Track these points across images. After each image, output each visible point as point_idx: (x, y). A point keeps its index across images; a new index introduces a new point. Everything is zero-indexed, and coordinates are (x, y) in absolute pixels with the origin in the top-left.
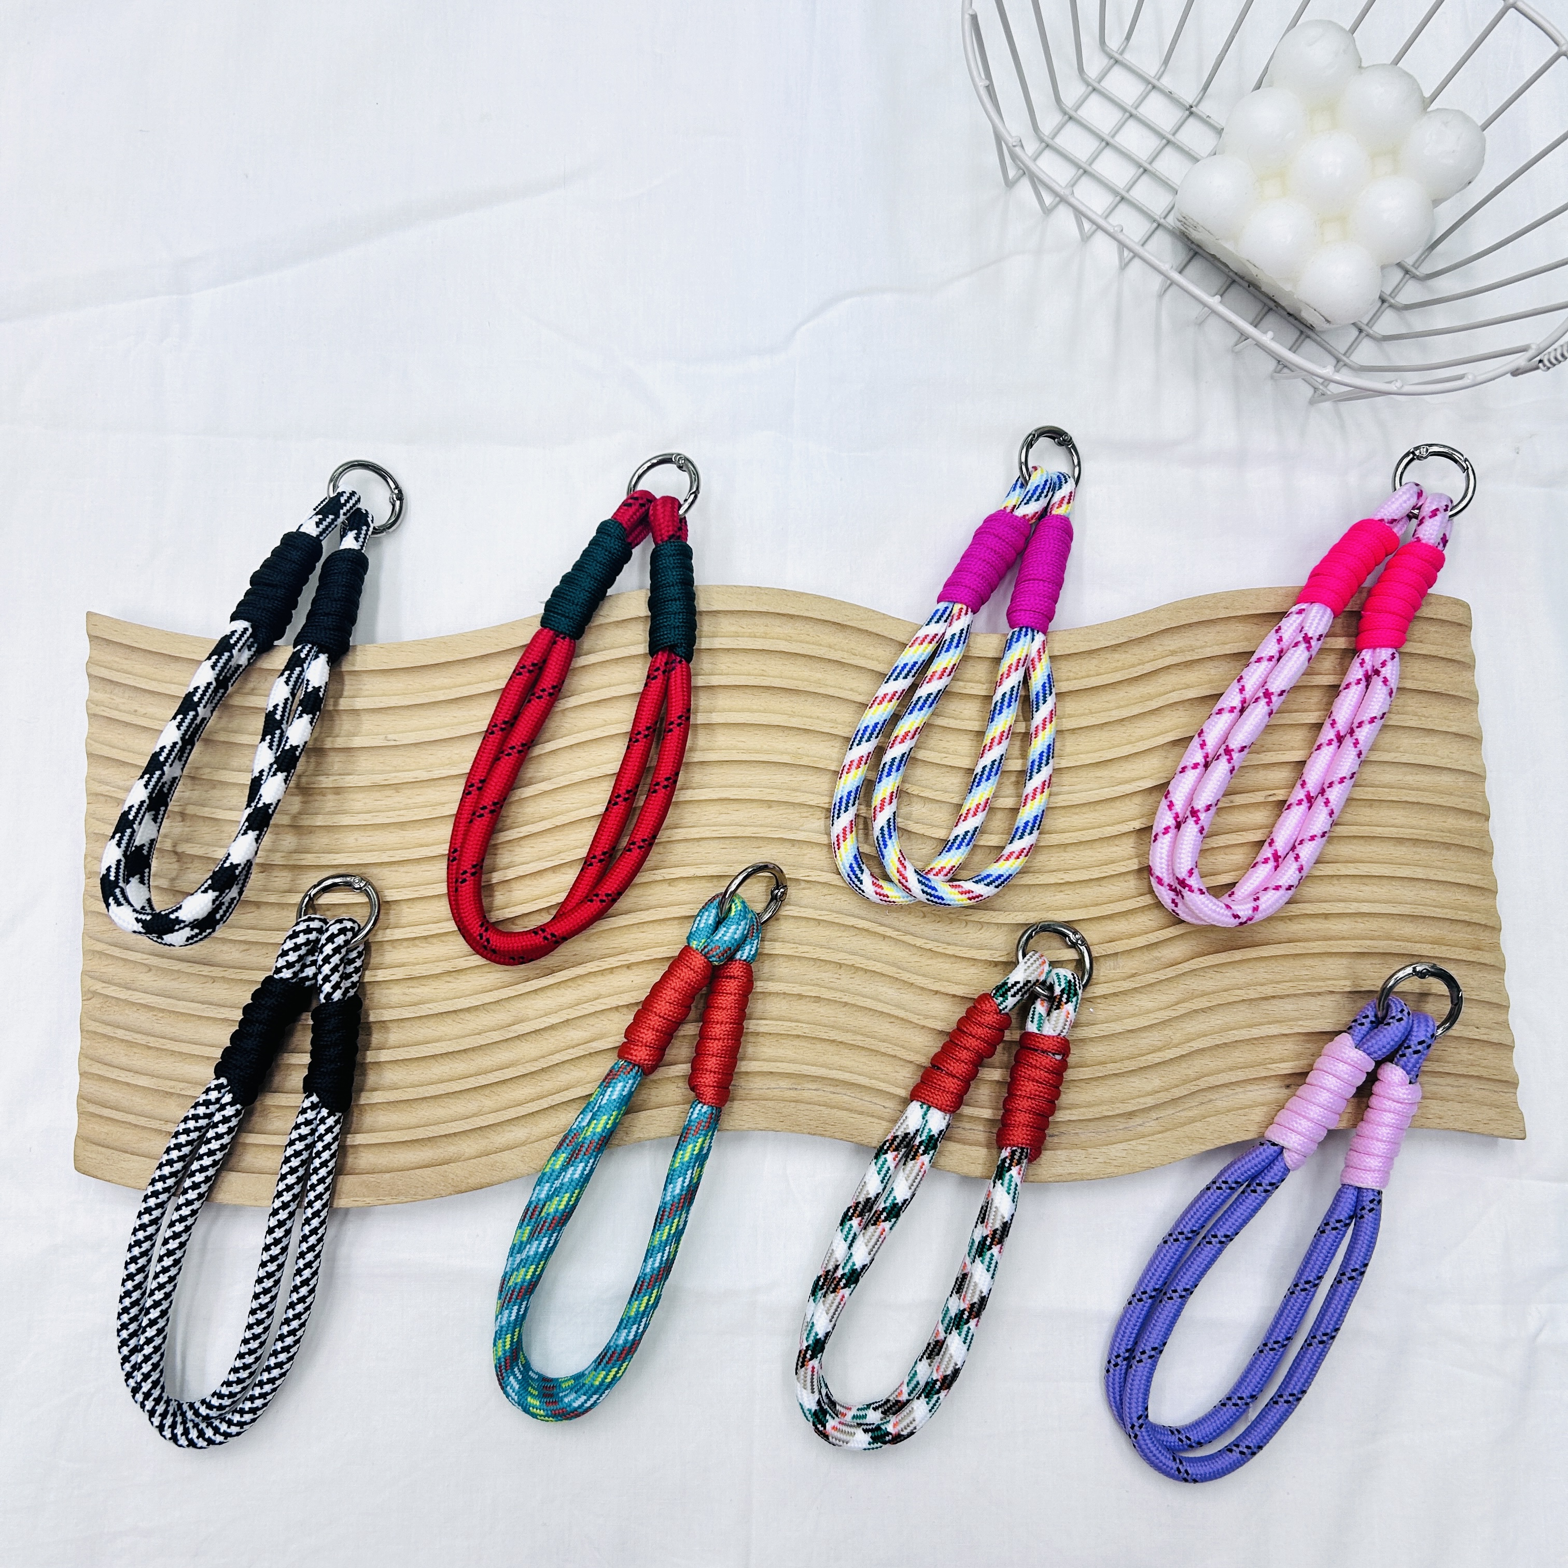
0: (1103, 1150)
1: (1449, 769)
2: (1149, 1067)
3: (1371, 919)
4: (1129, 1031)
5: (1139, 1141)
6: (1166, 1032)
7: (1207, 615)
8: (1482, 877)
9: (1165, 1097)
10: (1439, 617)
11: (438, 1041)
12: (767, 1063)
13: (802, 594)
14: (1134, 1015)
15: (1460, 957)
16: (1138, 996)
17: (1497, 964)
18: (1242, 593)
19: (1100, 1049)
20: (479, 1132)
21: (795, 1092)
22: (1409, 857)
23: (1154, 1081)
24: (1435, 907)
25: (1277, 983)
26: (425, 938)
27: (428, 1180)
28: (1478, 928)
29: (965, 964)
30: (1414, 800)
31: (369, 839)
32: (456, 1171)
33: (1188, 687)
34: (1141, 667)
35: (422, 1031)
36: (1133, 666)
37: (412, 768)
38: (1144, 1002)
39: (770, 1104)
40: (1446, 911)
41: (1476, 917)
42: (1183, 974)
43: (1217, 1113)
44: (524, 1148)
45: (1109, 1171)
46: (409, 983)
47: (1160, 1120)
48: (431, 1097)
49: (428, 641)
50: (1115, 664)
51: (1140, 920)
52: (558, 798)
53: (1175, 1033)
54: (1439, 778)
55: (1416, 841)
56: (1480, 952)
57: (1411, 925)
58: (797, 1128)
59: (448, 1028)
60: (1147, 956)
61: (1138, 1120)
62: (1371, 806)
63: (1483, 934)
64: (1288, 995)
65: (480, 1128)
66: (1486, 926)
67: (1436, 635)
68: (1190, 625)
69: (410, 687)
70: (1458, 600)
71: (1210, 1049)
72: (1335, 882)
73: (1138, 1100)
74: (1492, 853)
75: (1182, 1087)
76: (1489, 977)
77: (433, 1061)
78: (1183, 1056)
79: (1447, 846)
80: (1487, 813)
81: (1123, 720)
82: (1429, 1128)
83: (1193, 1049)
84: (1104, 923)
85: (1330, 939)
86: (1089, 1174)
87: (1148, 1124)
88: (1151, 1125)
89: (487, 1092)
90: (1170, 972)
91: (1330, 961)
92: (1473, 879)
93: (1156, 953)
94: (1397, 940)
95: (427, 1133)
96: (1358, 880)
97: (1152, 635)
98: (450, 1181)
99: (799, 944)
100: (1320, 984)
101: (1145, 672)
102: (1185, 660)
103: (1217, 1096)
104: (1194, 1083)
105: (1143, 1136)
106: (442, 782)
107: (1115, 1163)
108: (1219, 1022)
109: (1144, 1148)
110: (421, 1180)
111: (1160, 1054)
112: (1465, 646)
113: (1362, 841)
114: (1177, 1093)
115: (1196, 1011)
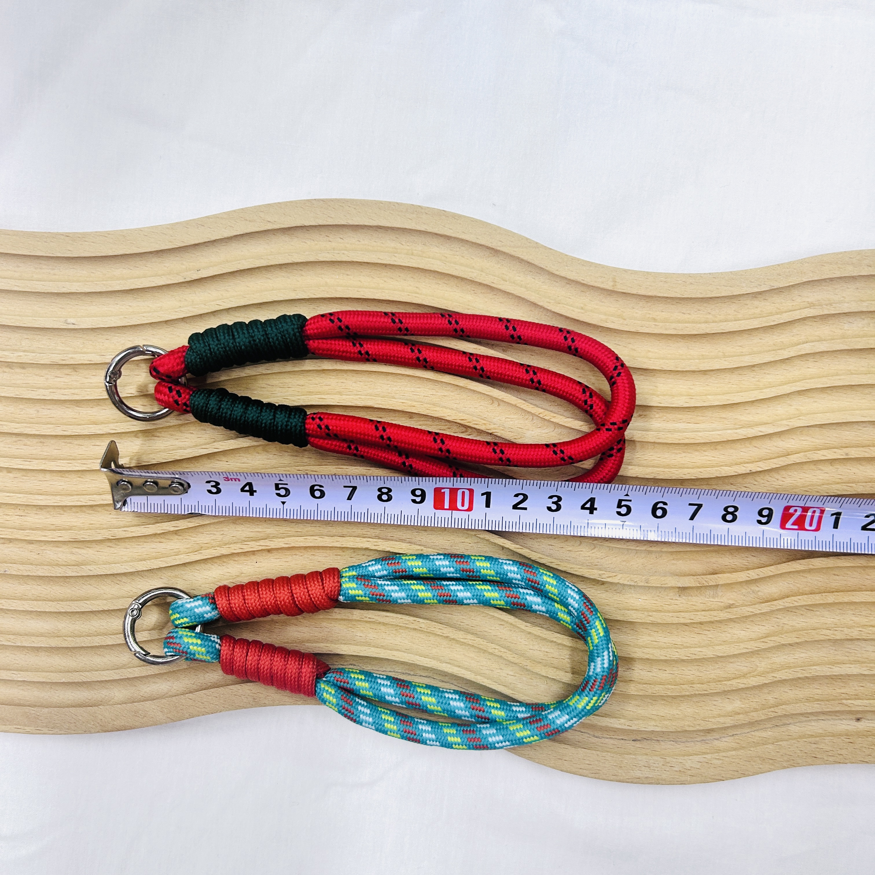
34: (779, 316)
36: (771, 314)
68: (831, 279)
73: (718, 719)
81: (753, 366)
83: (775, 679)
86: (665, 780)
90: (765, 608)
95: (82, 677)
97: (793, 286)
101: (782, 321)
102: (822, 313)
107: (689, 772)
111: (745, 681)
115: (783, 645)
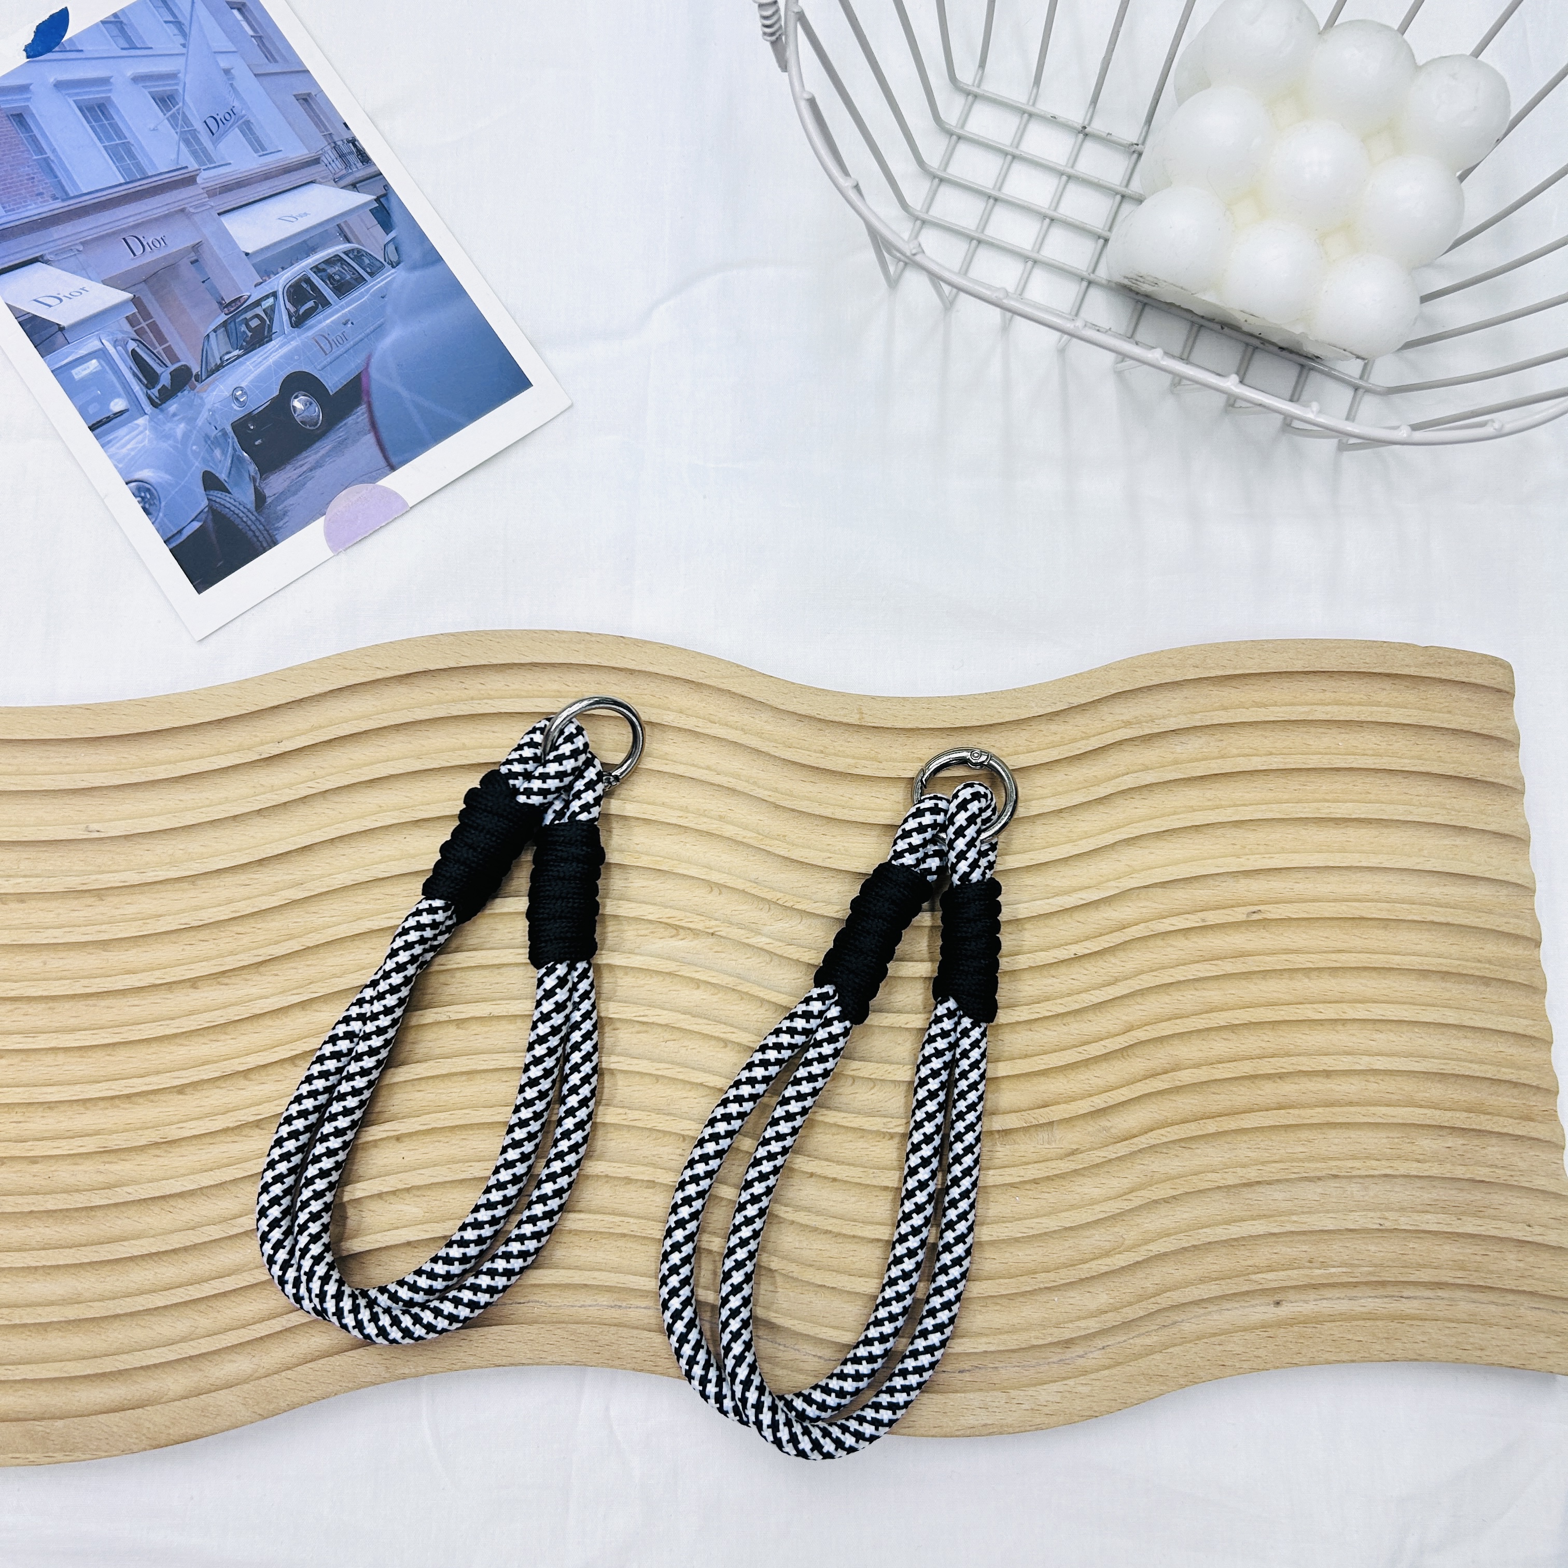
0: (1030, 1393)
1: (1488, 879)
2: (1093, 1277)
3: (1387, 1078)
4: (1066, 1229)
5: (1078, 1380)
6: (1116, 1230)
7: (1172, 675)
8: (1531, 1022)
9: (1112, 1319)
10: (1472, 680)
11: (138, 1237)
12: (580, 1273)
13: (646, 642)
14: (1072, 1207)
15: (1505, 1130)
16: (1080, 1180)
17: (1554, 1140)
18: (1216, 647)
19: (1028, 1252)
20: (189, 1362)
21: (619, 1311)
22: (1435, 995)
23: (1101, 1297)
24: (1471, 1062)
25: (1263, 1163)
26: (128, 1096)
27: (115, 1429)
28: (1527, 1089)
29: (850, 1136)
30: (1442, 920)
31: (61, 962)
32: (153, 1418)
33: (1146, 768)
35: (119, 1222)
37: (122, 868)
38: (1088, 1188)
39: (582, 1329)
40: (1484, 1067)
41: (1525, 1077)
42: (1140, 1151)
43: (1184, 1341)
44: (247, 1386)
45: (1038, 1421)
46: (106, 1158)
47: (1108, 1350)
48: (126, 1315)
49: (147, 700)
50: (1050, 738)
51: (1082, 1077)
52: (313, 909)
53: (1129, 1232)
54: (1475, 891)
55: (1445, 975)
56: (1532, 1124)
57: (1439, 1085)
58: (617, 1362)
59: (155, 1219)
60: (1092, 1127)
61: (1078, 1350)
62: (1385, 928)
63: (1534, 1098)
64: (1278, 1181)
65: (190, 1358)
66: (1538, 1088)
67: (1469, 704)
69: (124, 761)
70: (1497, 659)
71: (1175, 1253)
72: (1340, 1027)
74: (1545, 991)
75: (1136, 1306)
76: (1543, 1156)
77: (131, 1264)
78: (1138, 1262)
79: (1486, 981)
80: (1536, 937)
82: (1465, 1362)
84: (1035, 1080)
85: (1332, 1105)
87: (1091, 1356)
88: (1095, 1357)
89: (202, 1307)
91: (1332, 1133)
92: (1520, 1025)
93: (1104, 1122)
94: (1421, 1106)
96: (1370, 1026)
98: (145, 1431)
99: (630, 1108)
100: (1319, 1165)
103: (1183, 1317)
104: (1153, 1300)
105: (1085, 1373)
106: (159, 886)
108: (1185, 1216)
109: (1085, 1390)
110: (106, 1429)
112: (1507, 719)
113: (1374, 974)
114: (1130, 1313)
